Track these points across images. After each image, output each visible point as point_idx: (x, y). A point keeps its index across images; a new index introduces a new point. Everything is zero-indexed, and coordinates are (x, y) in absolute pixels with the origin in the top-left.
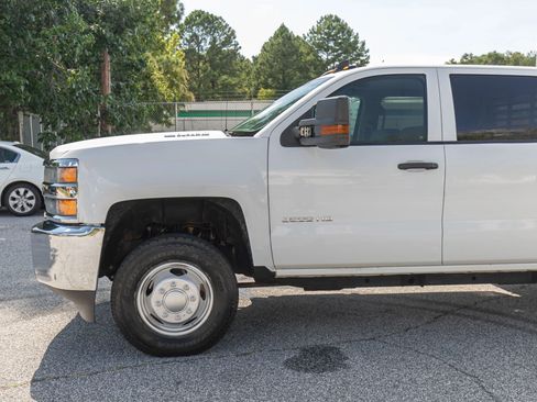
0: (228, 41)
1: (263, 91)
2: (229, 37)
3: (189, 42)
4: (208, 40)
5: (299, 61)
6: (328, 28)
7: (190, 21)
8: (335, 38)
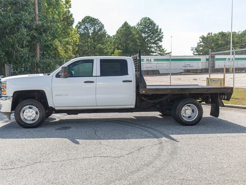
1: (116, 51)
2: (101, 28)
3: (84, 30)
4: (92, 29)
5: (133, 38)
6: (145, 23)
7: (84, 21)
8: (148, 27)
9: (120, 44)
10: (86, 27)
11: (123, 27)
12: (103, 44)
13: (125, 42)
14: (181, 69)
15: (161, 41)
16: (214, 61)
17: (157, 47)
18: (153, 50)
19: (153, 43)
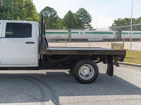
0: (55, 14)
1: (64, 27)
2: (55, 13)
3: (45, 14)
4: (50, 14)
5: (74, 20)
6: (81, 11)
7: (45, 9)
8: (83, 14)
9: (66, 23)
10: (46, 13)
11: (68, 13)
12: (56, 23)
13: (69, 22)
14: (101, 39)
15: (90, 22)
16: (121, 34)
17: (88, 25)
18: (86, 27)
19: (86, 23)
